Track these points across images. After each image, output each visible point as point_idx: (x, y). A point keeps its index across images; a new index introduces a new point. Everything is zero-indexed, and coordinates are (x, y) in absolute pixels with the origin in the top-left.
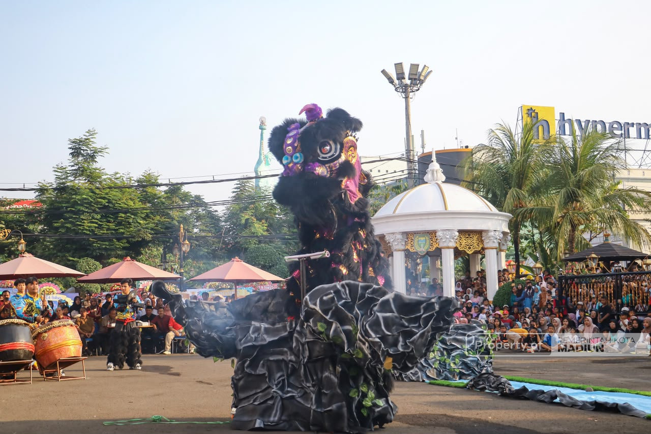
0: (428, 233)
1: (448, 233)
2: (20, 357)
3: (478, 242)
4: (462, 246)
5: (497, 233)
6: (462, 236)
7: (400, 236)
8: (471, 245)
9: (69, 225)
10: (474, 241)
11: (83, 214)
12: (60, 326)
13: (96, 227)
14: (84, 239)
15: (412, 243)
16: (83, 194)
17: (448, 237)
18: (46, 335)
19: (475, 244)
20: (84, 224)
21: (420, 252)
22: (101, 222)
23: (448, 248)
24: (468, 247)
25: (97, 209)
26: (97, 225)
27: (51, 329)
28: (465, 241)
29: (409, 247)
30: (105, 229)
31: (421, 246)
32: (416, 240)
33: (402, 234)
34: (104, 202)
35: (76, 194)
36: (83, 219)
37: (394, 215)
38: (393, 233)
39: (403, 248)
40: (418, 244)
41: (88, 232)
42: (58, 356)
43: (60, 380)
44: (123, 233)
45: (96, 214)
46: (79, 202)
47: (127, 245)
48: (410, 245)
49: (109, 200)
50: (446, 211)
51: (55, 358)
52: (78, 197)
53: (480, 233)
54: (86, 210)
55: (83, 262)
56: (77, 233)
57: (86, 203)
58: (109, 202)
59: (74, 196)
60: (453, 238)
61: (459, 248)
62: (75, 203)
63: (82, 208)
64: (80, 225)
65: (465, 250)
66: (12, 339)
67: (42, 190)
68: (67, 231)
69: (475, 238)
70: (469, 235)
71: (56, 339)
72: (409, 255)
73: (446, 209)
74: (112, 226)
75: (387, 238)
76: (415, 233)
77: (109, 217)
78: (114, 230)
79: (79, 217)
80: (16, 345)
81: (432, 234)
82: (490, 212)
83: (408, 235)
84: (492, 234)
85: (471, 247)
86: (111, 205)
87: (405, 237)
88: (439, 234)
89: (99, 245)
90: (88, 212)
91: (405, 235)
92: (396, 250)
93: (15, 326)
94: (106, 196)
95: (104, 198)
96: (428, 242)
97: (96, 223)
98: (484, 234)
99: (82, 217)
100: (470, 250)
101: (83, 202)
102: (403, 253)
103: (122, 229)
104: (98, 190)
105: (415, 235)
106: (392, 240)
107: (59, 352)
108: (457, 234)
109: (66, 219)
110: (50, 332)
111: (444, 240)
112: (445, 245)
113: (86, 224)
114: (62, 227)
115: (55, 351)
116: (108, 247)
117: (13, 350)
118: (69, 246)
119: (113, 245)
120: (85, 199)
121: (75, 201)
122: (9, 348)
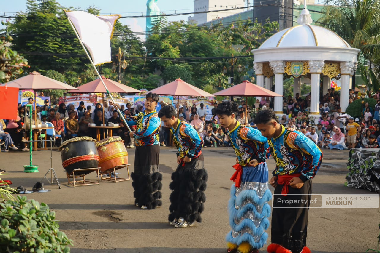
0: (302, 62)
1: (317, 62)
2: (92, 165)
3: (337, 69)
4: (326, 72)
5: (351, 63)
6: (326, 65)
7: (281, 64)
8: (332, 72)
9: (38, 46)
10: (334, 69)
11: (48, 37)
12: (114, 142)
13: (57, 48)
14: (49, 56)
15: (289, 69)
16: (48, 23)
17: (317, 65)
18: (105, 148)
19: (335, 71)
20: (49, 45)
21: (295, 75)
22: (61, 43)
23: (316, 73)
24: (330, 73)
25: (58, 35)
26: (58, 46)
27: (108, 143)
28: (328, 69)
29: (287, 71)
30: (64, 49)
31: (296, 71)
32: (292, 67)
33: (283, 62)
34: (64, 29)
35: (44, 22)
36: (48, 41)
37: (277, 48)
38: (276, 61)
39: (282, 72)
40: (294, 69)
41: (52, 51)
42: (114, 164)
43: (116, 181)
44: (77, 53)
45: (57, 37)
46: (46, 29)
47: (80, 61)
48: (288, 70)
49: (67, 27)
50: (316, 47)
51: (112, 166)
52: (45, 25)
53: (338, 63)
54: (51, 35)
55: (50, 73)
56: (44, 51)
57: (51, 30)
58: (67, 29)
59: (42, 24)
60: (320, 67)
61: (324, 74)
62: (43, 29)
63: (48, 33)
64: (47, 46)
65: (328, 75)
66: (86, 152)
67: (19, 19)
68: (36, 50)
69: (335, 66)
70: (331, 64)
71: (113, 151)
72: (286, 77)
73: (316, 45)
74: (69, 47)
75: (271, 64)
76: (292, 62)
77: (67, 40)
78: (71, 50)
79: (46, 40)
80: (89, 157)
81: (305, 63)
82: (347, 48)
83: (286, 63)
84: (348, 64)
85: (332, 73)
86: (68, 32)
87: (285, 64)
88: (311, 63)
89: (60, 61)
90: (51, 36)
91: (285, 62)
92: (277, 73)
93: (86, 142)
94: (65, 25)
95: (63, 26)
96: (301, 68)
97: (57, 44)
98: (341, 64)
99: (48, 40)
100: (331, 75)
101: (49, 28)
102: (282, 75)
103: (76, 49)
104: (59, 20)
105: (292, 63)
106: (275, 66)
107: (115, 161)
108: (324, 63)
109: (36, 40)
110: (108, 146)
111: (314, 68)
112: (315, 71)
113: (51, 45)
114: (33, 46)
115: (112, 160)
116: (66, 63)
117: (87, 160)
118: (37, 60)
119: (70, 61)
120: (50, 26)
121: (43, 28)
122: (84, 159)
